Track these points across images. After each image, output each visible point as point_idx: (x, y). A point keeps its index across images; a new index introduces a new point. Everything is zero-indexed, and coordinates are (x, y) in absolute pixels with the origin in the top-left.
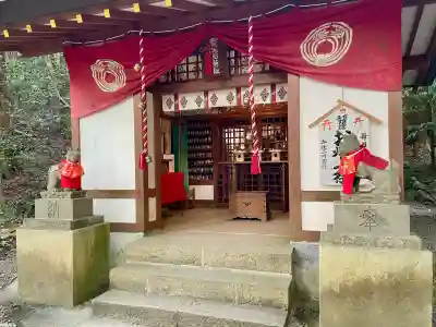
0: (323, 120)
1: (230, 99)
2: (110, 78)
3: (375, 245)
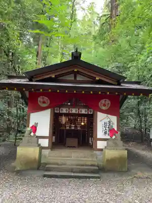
1: (76, 111)
2: (44, 102)
3: (117, 149)
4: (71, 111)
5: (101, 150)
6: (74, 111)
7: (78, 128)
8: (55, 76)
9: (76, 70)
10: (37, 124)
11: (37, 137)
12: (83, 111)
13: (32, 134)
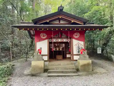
0: (76, 45)
2: (44, 36)
3: (85, 60)
4: (58, 40)
5: (77, 60)
6: (60, 40)
7: (61, 50)
8: (49, 21)
9: (60, 17)
10: (41, 48)
11: (42, 55)
12: (65, 40)
13: (39, 54)
